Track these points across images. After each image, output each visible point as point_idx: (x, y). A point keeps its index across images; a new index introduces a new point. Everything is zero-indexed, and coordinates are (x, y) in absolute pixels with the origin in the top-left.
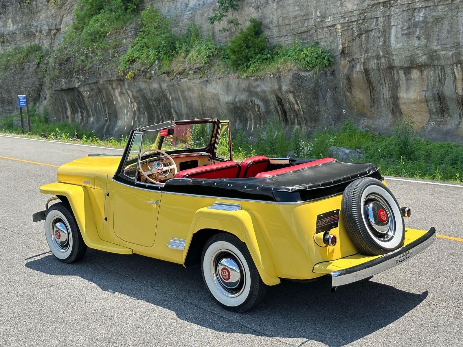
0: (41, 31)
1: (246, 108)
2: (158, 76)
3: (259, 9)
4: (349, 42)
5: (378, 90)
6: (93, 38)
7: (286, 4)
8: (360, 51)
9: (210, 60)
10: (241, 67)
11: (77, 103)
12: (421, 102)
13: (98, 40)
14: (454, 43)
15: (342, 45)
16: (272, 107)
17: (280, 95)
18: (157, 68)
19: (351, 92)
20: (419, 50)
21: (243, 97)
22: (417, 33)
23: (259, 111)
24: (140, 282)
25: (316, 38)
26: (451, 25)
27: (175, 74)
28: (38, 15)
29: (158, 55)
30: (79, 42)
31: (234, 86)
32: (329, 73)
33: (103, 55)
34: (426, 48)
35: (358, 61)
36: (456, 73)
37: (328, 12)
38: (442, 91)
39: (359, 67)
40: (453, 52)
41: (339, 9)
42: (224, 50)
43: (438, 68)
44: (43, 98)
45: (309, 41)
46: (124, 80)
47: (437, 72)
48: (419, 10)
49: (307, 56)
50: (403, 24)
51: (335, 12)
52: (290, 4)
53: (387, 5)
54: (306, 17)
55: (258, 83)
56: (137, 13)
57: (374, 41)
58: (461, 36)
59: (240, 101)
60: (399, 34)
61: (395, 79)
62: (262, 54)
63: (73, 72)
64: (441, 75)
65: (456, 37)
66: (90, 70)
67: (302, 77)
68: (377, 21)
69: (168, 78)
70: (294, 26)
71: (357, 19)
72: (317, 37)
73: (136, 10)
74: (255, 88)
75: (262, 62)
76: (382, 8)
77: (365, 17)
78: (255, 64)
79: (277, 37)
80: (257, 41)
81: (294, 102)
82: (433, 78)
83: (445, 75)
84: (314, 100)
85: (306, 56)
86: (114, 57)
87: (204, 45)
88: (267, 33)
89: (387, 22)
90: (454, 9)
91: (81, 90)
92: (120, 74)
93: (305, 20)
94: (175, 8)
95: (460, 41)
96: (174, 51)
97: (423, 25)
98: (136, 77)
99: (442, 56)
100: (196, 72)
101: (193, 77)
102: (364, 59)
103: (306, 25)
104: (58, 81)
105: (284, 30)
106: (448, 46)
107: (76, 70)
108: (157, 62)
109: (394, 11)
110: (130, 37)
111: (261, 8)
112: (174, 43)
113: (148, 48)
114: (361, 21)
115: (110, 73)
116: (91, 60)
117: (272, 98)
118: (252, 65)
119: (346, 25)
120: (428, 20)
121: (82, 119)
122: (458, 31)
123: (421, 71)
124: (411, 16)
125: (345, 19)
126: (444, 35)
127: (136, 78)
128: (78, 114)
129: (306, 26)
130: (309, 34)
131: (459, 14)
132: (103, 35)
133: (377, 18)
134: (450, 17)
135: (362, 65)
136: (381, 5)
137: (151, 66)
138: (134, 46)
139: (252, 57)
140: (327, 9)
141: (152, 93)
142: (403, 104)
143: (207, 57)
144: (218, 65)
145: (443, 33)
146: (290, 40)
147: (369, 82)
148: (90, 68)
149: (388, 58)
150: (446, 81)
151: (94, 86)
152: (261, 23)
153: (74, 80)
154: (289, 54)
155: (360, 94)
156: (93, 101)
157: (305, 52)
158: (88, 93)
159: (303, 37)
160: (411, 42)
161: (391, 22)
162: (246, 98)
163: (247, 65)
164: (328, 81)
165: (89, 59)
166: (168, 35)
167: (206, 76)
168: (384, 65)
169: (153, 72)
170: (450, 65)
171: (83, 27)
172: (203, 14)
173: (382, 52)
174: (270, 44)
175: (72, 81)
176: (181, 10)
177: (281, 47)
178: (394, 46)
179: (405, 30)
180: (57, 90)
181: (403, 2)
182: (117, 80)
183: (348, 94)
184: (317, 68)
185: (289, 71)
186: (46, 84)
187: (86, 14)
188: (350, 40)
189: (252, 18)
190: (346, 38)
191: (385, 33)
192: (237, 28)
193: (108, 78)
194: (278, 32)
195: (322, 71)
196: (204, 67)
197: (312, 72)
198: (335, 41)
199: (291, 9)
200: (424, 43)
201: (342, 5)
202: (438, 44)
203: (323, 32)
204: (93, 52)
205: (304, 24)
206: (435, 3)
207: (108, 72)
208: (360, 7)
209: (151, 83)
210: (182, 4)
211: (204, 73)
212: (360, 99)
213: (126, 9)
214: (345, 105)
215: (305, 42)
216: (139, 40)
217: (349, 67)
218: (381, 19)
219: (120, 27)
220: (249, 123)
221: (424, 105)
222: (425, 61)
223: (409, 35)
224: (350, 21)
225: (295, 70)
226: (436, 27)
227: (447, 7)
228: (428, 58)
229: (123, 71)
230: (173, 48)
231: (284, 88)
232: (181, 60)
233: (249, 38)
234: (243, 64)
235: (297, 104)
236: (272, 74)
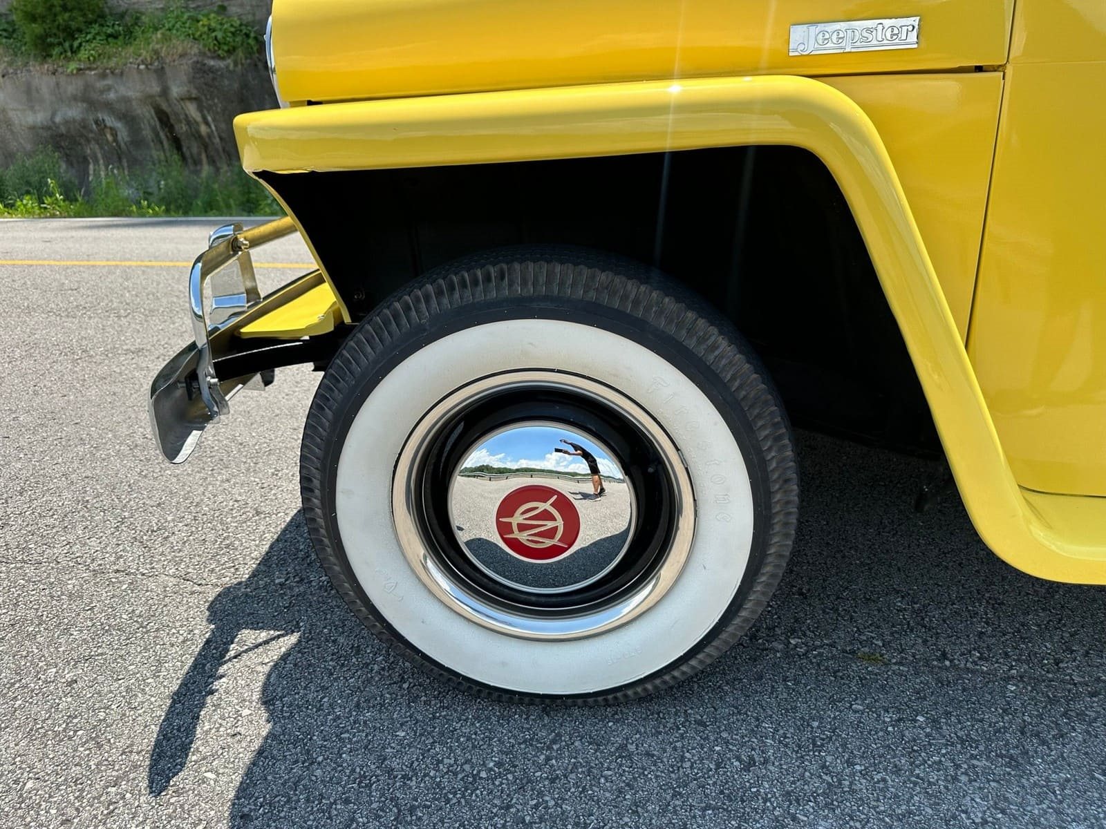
1: (82, 136)
10: (57, 50)
16: (147, 133)
17: (164, 106)
21: (74, 112)
23: (115, 140)
31: (45, 91)
45: (200, 4)
49: (211, 30)
55: (109, 82)
59: (66, 122)
62: (102, 25)
67: (212, 70)
74: (102, 92)
75: (105, 41)
78: (93, 45)
81: (199, 119)
85: (209, 29)
117: (146, 114)
118: (85, 46)
139: (80, 31)
154: (169, 25)
157: (205, 21)
162: (81, 116)
163: (71, 47)
174: (111, 7)
177: (140, 13)
184: (240, 53)
185: (181, 56)
195: (249, 61)
197: (230, 60)
215: (192, 6)
220: (91, 167)
225: (195, 55)
231: (176, 91)
234: (60, 44)
235: (207, 123)
236: (143, 62)
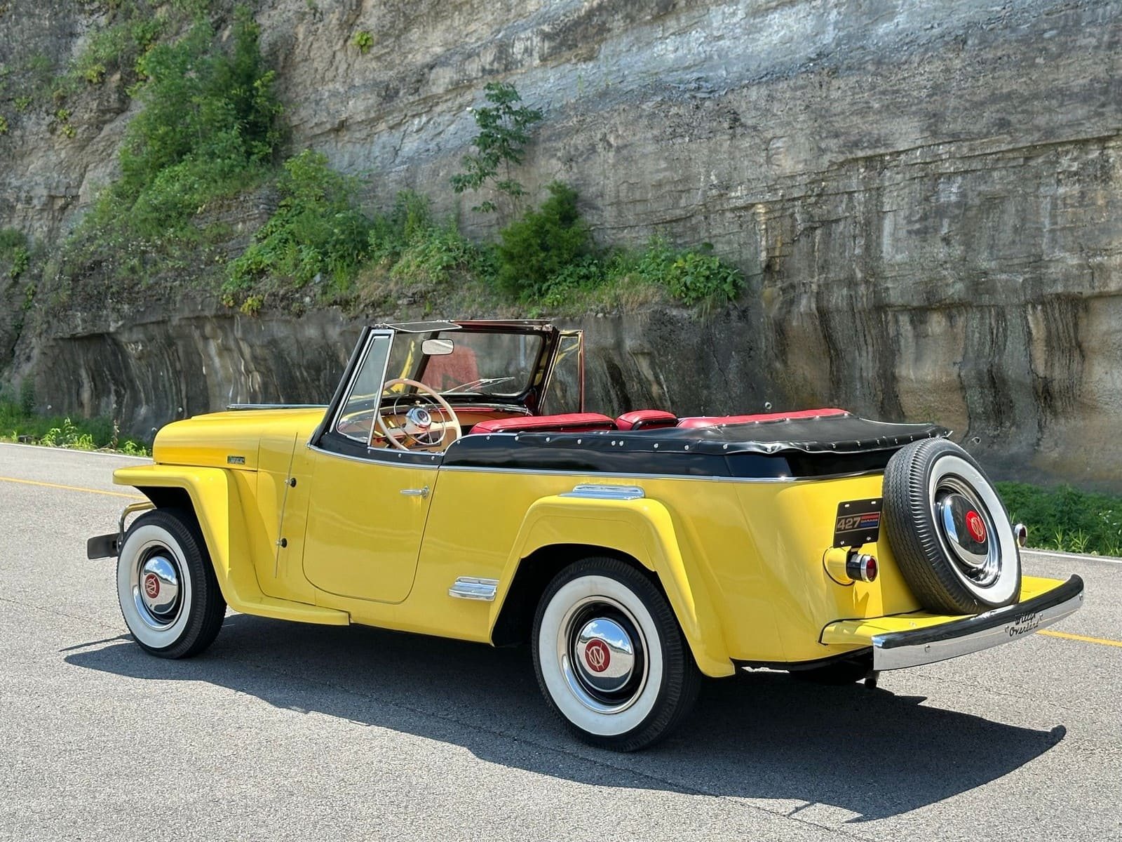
0: (29, 200)
2: (319, 309)
3: (574, 164)
4: (783, 244)
5: (849, 358)
6: (162, 216)
7: (638, 155)
8: (810, 266)
9: (451, 277)
10: (526, 292)
11: (110, 370)
12: (949, 388)
13: (173, 222)
14: (1028, 257)
15: (768, 253)
17: (617, 361)
18: (318, 290)
19: (785, 363)
20: (947, 269)
22: (945, 230)
23: (564, 396)
24: (365, 696)
25: (707, 234)
26: (1023, 216)
27: (362, 306)
28: (26, 161)
29: (323, 260)
30: (125, 226)
32: (734, 314)
33: (184, 257)
34: (964, 265)
35: (803, 289)
36: (1032, 326)
37: (735, 175)
38: (999, 366)
39: (805, 304)
40: (1027, 276)
41: (763, 169)
42: (484, 253)
43: (990, 311)
44: (23, 358)
45: (687, 239)
46: (232, 318)
47: (987, 321)
48: (949, 178)
49: (684, 273)
50: (910, 208)
51: (754, 177)
52: (647, 155)
53: (875, 164)
54: (685, 185)
56: (273, 164)
57: (843, 245)
58: (1045, 240)
60: (901, 231)
61: (888, 334)
62: (578, 266)
63: (106, 295)
64: (998, 329)
65: (1033, 242)
66: (149, 293)
67: (672, 321)
68: (851, 199)
69: (344, 315)
70: (655, 206)
71: (803, 194)
72: (707, 230)
73: (271, 158)
75: (576, 284)
76: (862, 170)
77: (823, 189)
78: (561, 288)
79: (613, 228)
80: (565, 234)
81: (651, 378)
82: (977, 335)
83: (1005, 330)
84: (699, 375)
85: (682, 273)
86: (211, 262)
87: (437, 241)
88: (589, 218)
89: (874, 202)
90: (1030, 179)
91: (124, 338)
92: (224, 303)
93: (682, 191)
94: (367, 157)
95: (1042, 251)
96: (362, 253)
97: (957, 212)
98: (265, 310)
99: (999, 285)
100: (415, 302)
101: (407, 314)
102: (819, 286)
103: (683, 203)
104: (66, 316)
105: (632, 213)
106: (1016, 261)
107: (114, 290)
108: (318, 278)
109: (890, 178)
110: (255, 219)
111: (577, 162)
112: (363, 233)
113: (298, 243)
114: (813, 200)
115: (199, 300)
116: (153, 270)
117: (599, 367)
118: (554, 289)
119: (778, 206)
120: (970, 202)
121: (118, 411)
122: (1039, 229)
123: (951, 318)
124: (929, 191)
125: (776, 194)
126: (1007, 235)
127: (265, 313)
128: (108, 396)
129: (682, 205)
130: (689, 225)
131: (1042, 189)
132: (188, 211)
133: (851, 194)
134: (1020, 196)
135: (813, 300)
136: (861, 163)
137: (303, 286)
138: (265, 238)
139: (552, 271)
140: (735, 169)
141: (301, 349)
142: (907, 392)
143: (443, 268)
144: (469, 289)
145: (1004, 231)
146: (643, 237)
147: (828, 338)
148: (150, 288)
149: (875, 286)
150: (1008, 343)
151: (155, 331)
152: (576, 196)
153: (107, 316)
154: (642, 267)
155: (805, 367)
156: (151, 365)
157: (680, 263)
158: (140, 348)
159: (675, 230)
160: (928, 249)
161: (882, 203)
163: (540, 290)
164: (733, 332)
165: (148, 267)
166: (350, 216)
167: (438, 312)
168: (865, 300)
169: (307, 299)
170: (1018, 306)
171: (138, 192)
172: (435, 172)
173: (861, 271)
174: (595, 244)
175: (101, 317)
176: (381, 162)
177: (621, 250)
178: (889, 257)
179: (916, 222)
180: (62, 339)
181: (912, 159)
182: (216, 317)
183: (778, 365)
184: (708, 301)
185: (641, 304)
186: (34, 324)
187: (147, 162)
188: (788, 240)
189: (556, 183)
190: (776, 236)
191: (870, 226)
192: (517, 203)
193: (193, 311)
194: (616, 217)
195: (719, 310)
196: (434, 291)
197: (695, 310)
198: (751, 241)
199: (649, 165)
200: (959, 252)
201: (769, 160)
202: (992, 257)
203: (722, 220)
204: (161, 249)
205: (677, 202)
206: (985, 164)
207: (195, 297)
208: (813, 168)
209: (301, 325)
210: (384, 147)
211: (434, 305)
212: (805, 380)
213: (249, 154)
214: (770, 391)
215: (679, 241)
216: (276, 226)
217: (782, 304)
218: (861, 196)
219: (231, 195)
221: (956, 397)
222: (962, 295)
223: (926, 233)
224: (787, 198)
225: (656, 303)
226: (987, 218)
227: (1014, 173)
228: (967, 288)
229: (233, 295)
230: (359, 247)
231: (629, 344)
232: (379, 273)
233: (548, 226)
234: (531, 285)
235: (660, 384)
236: (602, 310)
